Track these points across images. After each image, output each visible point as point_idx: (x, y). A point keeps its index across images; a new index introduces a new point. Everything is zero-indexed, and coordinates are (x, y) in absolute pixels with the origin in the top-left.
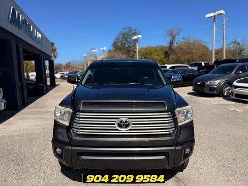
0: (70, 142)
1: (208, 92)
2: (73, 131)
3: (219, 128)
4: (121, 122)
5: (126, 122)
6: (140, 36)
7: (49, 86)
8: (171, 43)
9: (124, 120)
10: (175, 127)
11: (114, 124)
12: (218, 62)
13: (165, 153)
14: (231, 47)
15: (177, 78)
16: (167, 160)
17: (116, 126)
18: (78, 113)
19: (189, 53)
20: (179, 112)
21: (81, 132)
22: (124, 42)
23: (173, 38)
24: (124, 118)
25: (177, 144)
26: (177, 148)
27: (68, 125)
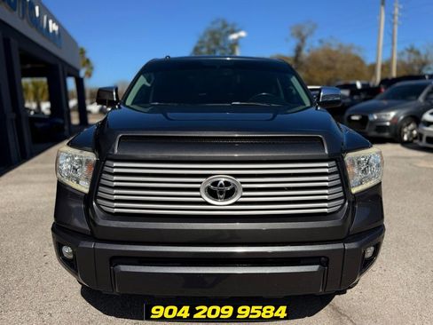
0: (92, 232)
1: (374, 134)
2: (98, 205)
3: (405, 201)
4: (215, 184)
5: (227, 184)
6: (242, 34)
7: (75, 126)
8: (299, 50)
9: (222, 181)
10: (344, 197)
11: (198, 190)
12: (386, 82)
13: (320, 257)
14: (405, 58)
15: (331, 95)
16: (324, 274)
17: (202, 193)
18: (108, 163)
19: (328, 68)
20: (352, 160)
21: (116, 208)
22: (213, 47)
23: (303, 40)
24: (222, 174)
25: (348, 235)
26: (347, 246)
27: (87, 191)
